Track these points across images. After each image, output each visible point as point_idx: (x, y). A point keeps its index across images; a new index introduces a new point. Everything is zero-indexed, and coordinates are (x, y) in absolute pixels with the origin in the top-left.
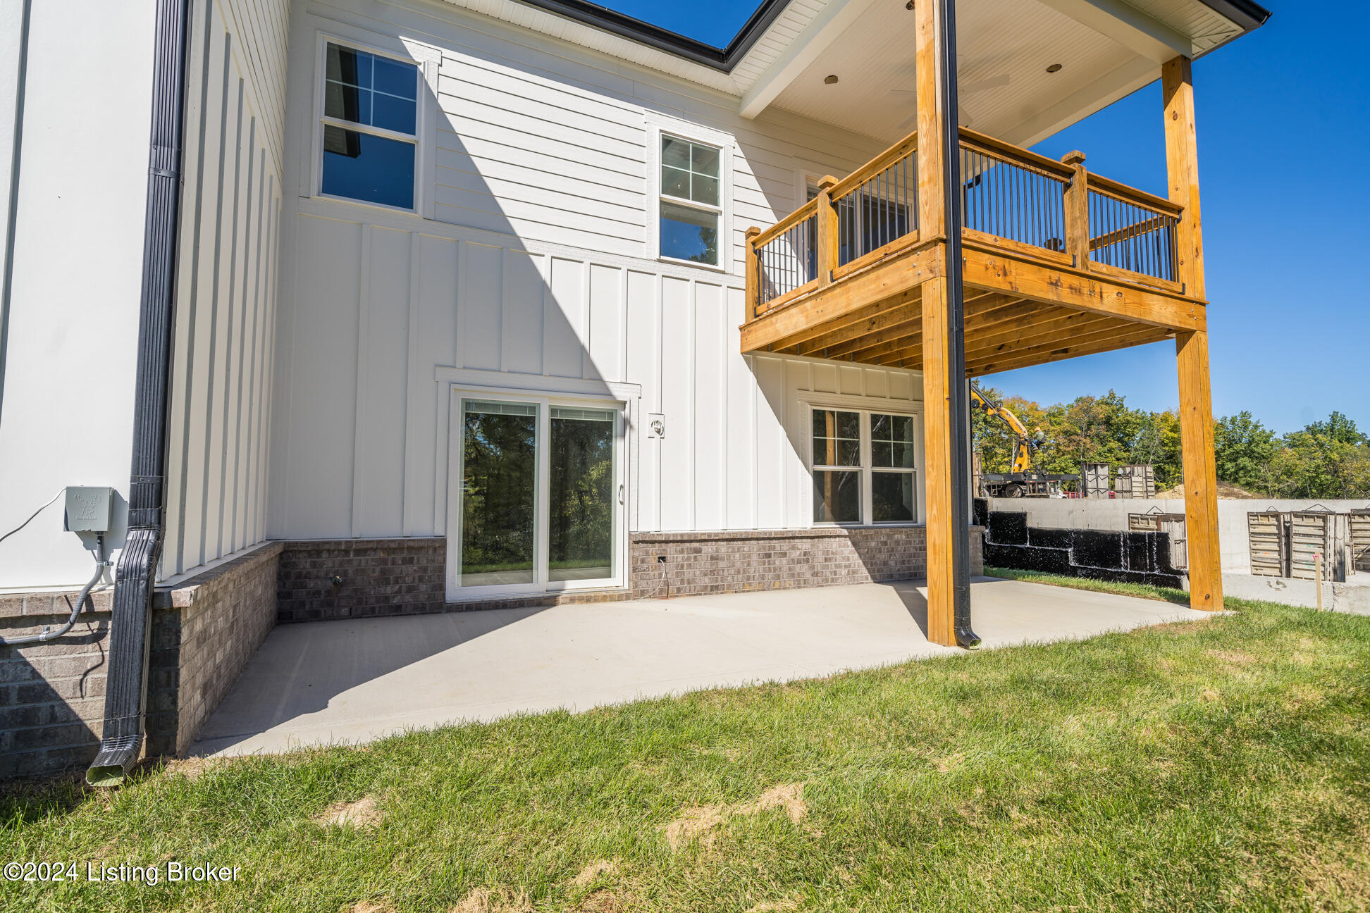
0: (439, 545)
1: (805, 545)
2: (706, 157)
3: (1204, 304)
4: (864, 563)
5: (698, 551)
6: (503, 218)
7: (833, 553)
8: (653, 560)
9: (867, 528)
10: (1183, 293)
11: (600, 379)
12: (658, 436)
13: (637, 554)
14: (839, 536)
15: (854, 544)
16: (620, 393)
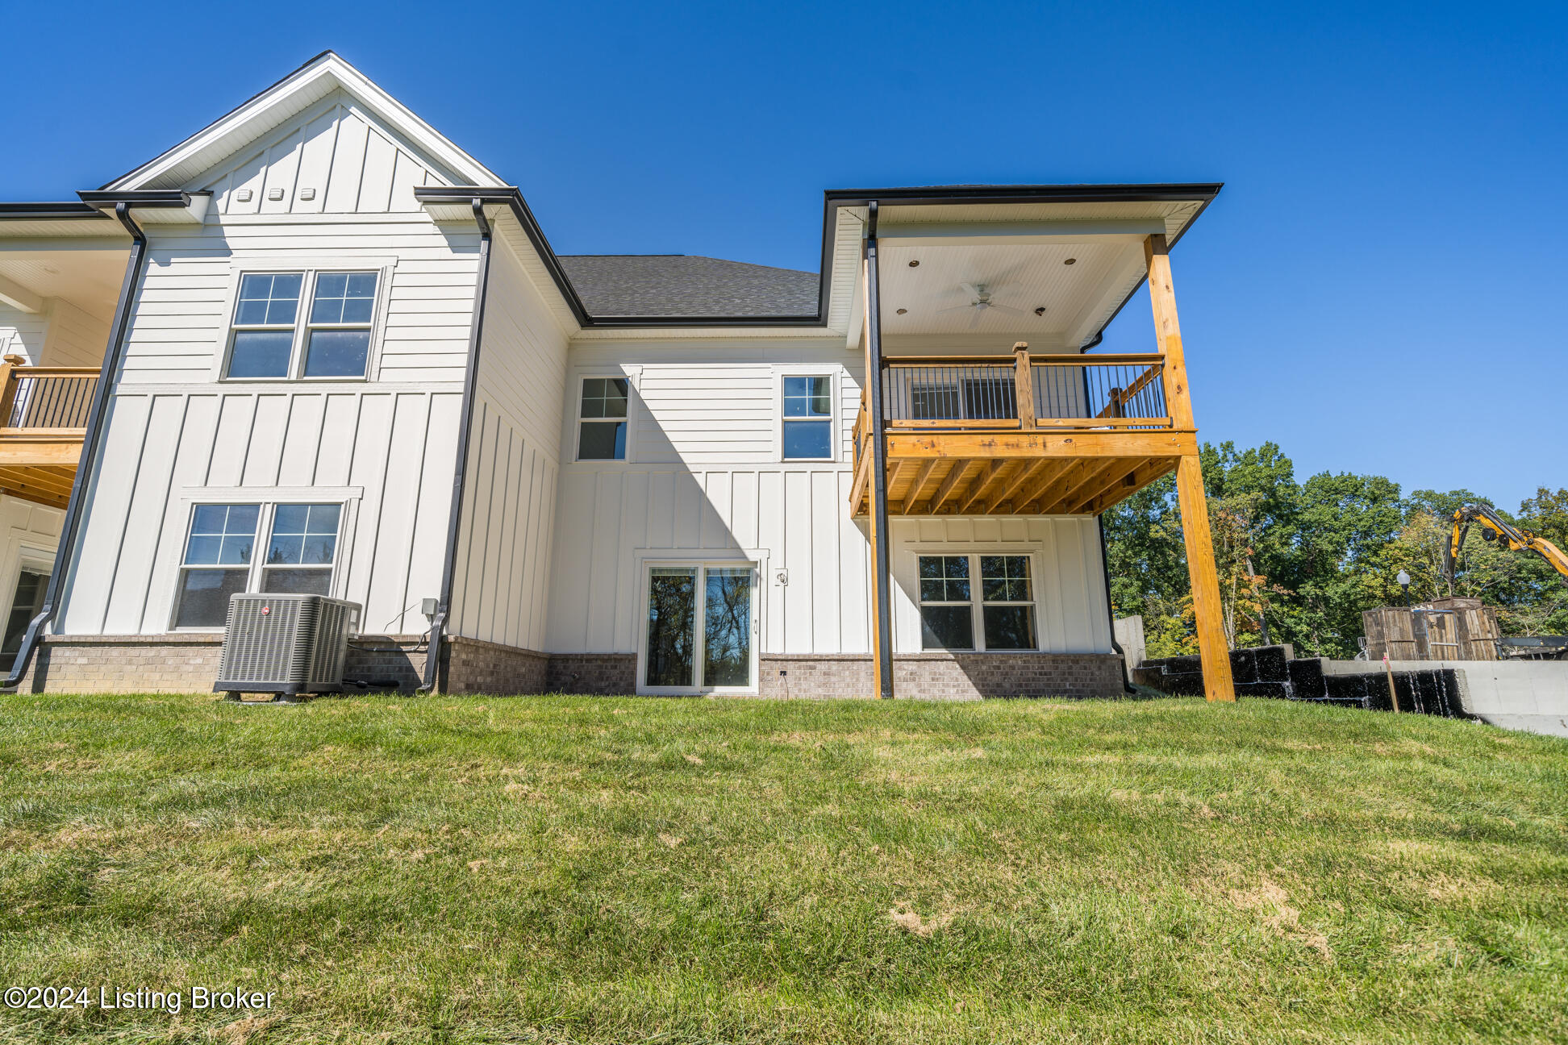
0: (632, 658)
1: (913, 666)
2: (819, 384)
3: (1194, 432)
4: (974, 684)
5: (814, 668)
7: (940, 674)
8: (776, 673)
9: (980, 654)
10: (1171, 426)
11: (739, 548)
12: (782, 585)
13: (763, 668)
14: (946, 660)
15: (963, 667)
16: (752, 556)
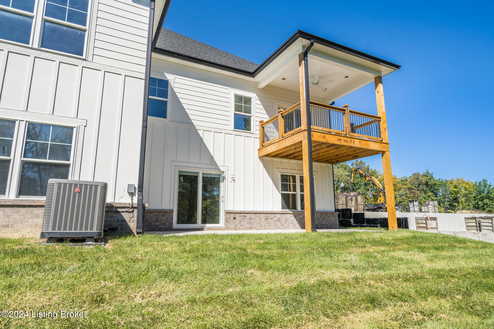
0: (171, 211)
1: (279, 216)
2: (248, 101)
3: (388, 144)
4: (298, 222)
5: (245, 216)
6: (190, 120)
7: (288, 219)
8: (232, 218)
9: (299, 211)
10: (382, 141)
11: (216, 165)
12: (233, 182)
13: (227, 216)
14: (290, 214)
15: (295, 216)
16: (222, 169)
